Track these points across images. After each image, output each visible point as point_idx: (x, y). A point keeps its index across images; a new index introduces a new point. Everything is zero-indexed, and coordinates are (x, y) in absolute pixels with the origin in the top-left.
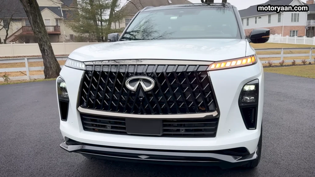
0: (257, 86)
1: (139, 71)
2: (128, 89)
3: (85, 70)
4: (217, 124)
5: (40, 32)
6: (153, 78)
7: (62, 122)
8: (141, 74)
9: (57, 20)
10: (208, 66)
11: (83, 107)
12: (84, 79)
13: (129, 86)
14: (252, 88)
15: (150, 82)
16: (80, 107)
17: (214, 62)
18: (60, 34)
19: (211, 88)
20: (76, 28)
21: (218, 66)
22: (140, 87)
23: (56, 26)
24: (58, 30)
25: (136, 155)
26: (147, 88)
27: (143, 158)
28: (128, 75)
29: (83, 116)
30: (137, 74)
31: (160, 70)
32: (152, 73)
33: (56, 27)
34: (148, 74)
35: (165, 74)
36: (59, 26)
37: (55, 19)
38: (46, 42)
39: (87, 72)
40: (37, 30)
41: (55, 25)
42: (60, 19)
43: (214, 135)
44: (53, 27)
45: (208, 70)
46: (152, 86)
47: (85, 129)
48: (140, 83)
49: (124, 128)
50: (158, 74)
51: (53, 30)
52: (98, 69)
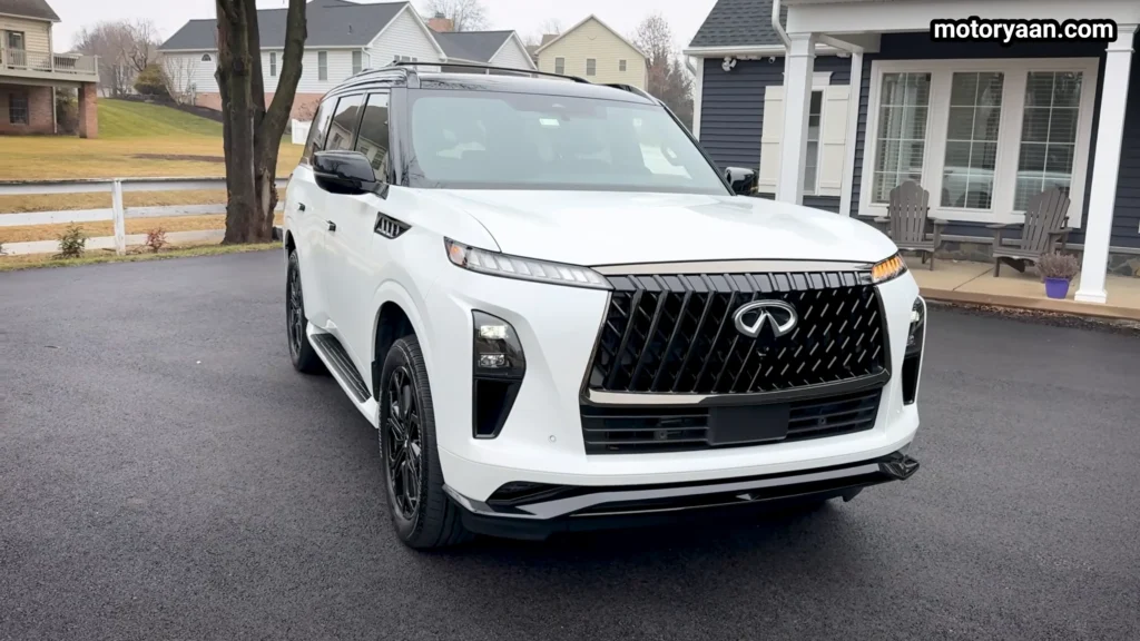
3: (609, 290)
15: (787, 314)
16: (589, 389)
17: (874, 264)
26: (781, 327)
31: (802, 285)
45: (873, 281)
46: (790, 325)
48: (766, 318)
50: (798, 294)
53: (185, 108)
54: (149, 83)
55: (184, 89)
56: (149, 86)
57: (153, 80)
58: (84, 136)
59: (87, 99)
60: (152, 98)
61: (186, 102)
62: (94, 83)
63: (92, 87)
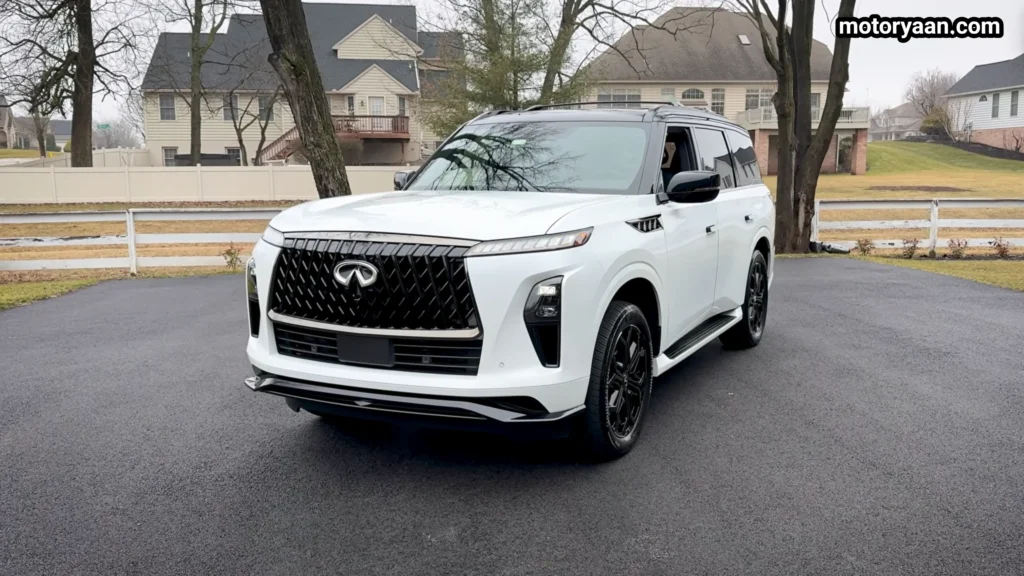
0: (558, 287)
1: (355, 253)
2: (338, 283)
3: (282, 247)
4: (479, 353)
5: (318, 145)
6: (376, 265)
7: (252, 339)
8: (358, 257)
9: (402, 98)
10: (469, 247)
11: (277, 311)
12: (279, 262)
13: (338, 276)
14: (551, 291)
15: (370, 272)
16: (271, 311)
17: (482, 241)
18: (408, 140)
19: (468, 288)
20: (443, 125)
21: (487, 249)
22: (354, 280)
23: (397, 117)
24: (403, 127)
25: (352, 399)
26: (365, 281)
27: (362, 404)
28: (338, 257)
29: (277, 327)
30: (351, 256)
31: (388, 252)
32: (374, 256)
33: (399, 121)
34: (369, 259)
35: (393, 258)
36: (407, 118)
37: (397, 95)
38: (333, 171)
39: (284, 250)
40: (312, 139)
41: (396, 112)
42: (410, 97)
43: (474, 372)
44: (390, 120)
45: (465, 255)
46: (371, 280)
47: (281, 351)
48: (355, 273)
49: (334, 352)
50: (383, 258)
51: (390, 129)
52: (300, 245)
53: (960, 145)
54: (931, 125)
55: (960, 129)
56: (931, 128)
57: (937, 122)
58: (854, 174)
59: (859, 143)
60: (934, 138)
61: (962, 139)
62: (866, 129)
63: (864, 132)
